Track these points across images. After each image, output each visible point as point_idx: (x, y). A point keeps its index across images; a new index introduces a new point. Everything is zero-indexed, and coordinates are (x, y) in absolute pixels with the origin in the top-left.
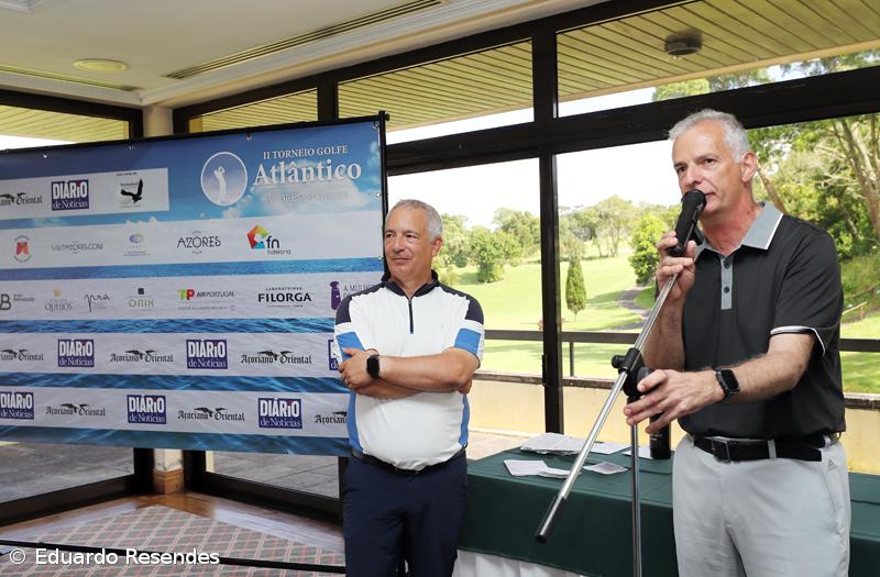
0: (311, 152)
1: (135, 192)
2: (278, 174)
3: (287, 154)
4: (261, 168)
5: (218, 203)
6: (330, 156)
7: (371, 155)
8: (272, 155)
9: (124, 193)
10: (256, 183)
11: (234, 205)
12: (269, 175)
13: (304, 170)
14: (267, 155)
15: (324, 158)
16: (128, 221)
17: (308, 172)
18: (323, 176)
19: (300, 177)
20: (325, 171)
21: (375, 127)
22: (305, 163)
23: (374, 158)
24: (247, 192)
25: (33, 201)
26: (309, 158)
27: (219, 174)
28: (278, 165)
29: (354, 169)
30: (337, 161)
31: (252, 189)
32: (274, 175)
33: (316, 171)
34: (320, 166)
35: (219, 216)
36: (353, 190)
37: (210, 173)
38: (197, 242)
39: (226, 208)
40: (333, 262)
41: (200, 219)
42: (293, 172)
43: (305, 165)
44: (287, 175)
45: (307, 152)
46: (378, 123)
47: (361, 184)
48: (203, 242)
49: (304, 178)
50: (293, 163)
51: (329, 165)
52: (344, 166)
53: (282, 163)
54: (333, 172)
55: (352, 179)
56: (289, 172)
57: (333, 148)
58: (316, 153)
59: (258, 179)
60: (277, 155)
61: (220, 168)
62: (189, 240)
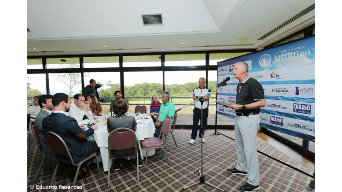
2: (281, 58)
3: (284, 51)
4: (276, 57)
5: (263, 67)
6: (299, 50)
8: (279, 53)
11: (267, 67)
12: (278, 58)
13: (289, 55)
14: (277, 53)
15: (297, 50)
17: (290, 55)
18: (295, 56)
19: (288, 57)
20: (296, 55)
22: (290, 53)
24: (271, 63)
25: (226, 70)
26: (291, 51)
27: (264, 60)
28: (281, 55)
29: (308, 52)
30: (300, 51)
31: (272, 63)
33: (293, 55)
35: (263, 70)
36: (306, 59)
37: (262, 60)
38: (257, 77)
39: (265, 68)
42: (285, 56)
44: (283, 57)
47: (310, 57)
48: (259, 77)
49: (289, 58)
50: (285, 54)
51: (298, 52)
52: (303, 52)
53: (282, 54)
54: (299, 54)
55: (306, 56)
56: (284, 56)
57: (300, 47)
58: (293, 49)
59: (275, 60)
60: (281, 52)
61: (264, 58)
62: (255, 76)
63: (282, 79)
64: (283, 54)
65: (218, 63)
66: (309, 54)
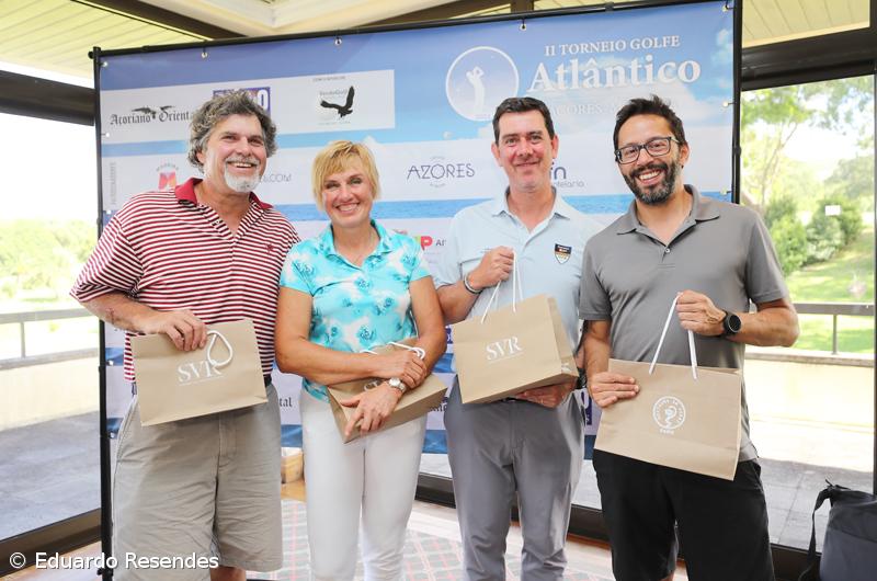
0: (621, 45)
1: (343, 103)
2: (568, 77)
3: (584, 48)
4: (541, 68)
5: (472, 118)
6: (652, 51)
7: (719, 48)
8: (558, 51)
9: (325, 104)
10: (532, 90)
12: (553, 78)
13: (609, 71)
14: (549, 51)
15: (641, 53)
17: (616, 73)
18: (639, 79)
19: (603, 80)
20: (642, 73)
21: (725, 10)
22: (612, 61)
23: (720, 53)
25: (185, 116)
26: (617, 54)
27: (475, 77)
28: (568, 64)
29: (689, 68)
30: (660, 58)
32: (561, 78)
33: (628, 73)
35: (474, 135)
36: (685, 98)
38: (438, 172)
39: (484, 124)
41: (444, 139)
42: (591, 73)
43: (610, 64)
44: (581, 77)
45: (614, 45)
46: (729, 5)
47: (698, 90)
48: (448, 171)
49: (609, 83)
50: (592, 60)
51: (648, 63)
52: (673, 65)
53: (575, 62)
54: (655, 73)
55: (685, 83)
56: (586, 74)
57: (656, 39)
58: (628, 46)
59: (537, 84)
60: (567, 49)
61: (477, 68)
62: (425, 169)
63: (581, 184)
64: (580, 62)
65: (102, 59)
66: (693, 79)
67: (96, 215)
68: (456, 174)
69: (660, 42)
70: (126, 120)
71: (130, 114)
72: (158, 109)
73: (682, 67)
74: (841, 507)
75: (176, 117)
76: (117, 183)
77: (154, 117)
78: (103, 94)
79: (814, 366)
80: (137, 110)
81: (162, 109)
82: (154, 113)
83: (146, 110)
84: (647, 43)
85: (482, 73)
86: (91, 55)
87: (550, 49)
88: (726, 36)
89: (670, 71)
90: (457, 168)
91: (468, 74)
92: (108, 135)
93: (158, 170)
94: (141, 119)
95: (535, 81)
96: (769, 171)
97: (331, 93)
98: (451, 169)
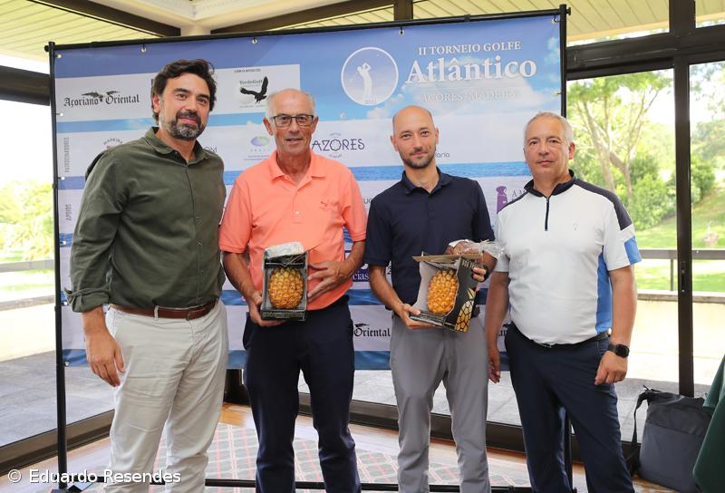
0: (476, 48)
1: (259, 90)
2: (436, 72)
3: (448, 50)
4: (416, 65)
5: (361, 102)
6: (500, 52)
7: (550, 51)
8: (429, 51)
9: (244, 91)
10: (409, 81)
12: (425, 72)
13: (468, 68)
14: (422, 51)
15: (491, 54)
16: (249, 122)
17: (473, 69)
18: (490, 74)
19: (463, 74)
20: (493, 69)
21: (554, 23)
22: (470, 60)
23: (551, 55)
24: (398, 91)
25: (127, 100)
26: (474, 54)
27: (364, 71)
28: (435, 62)
29: (528, 66)
30: (507, 58)
31: (403, 88)
32: (431, 73)
33: (482, 69)
34: (487, 63)
35: (364, 117)
36: (526, 90)
37: (352, 69)
39: (372, 108)
40: (499, 166)
41: (339, 119)
42: (454, 69)
43: (468, 63)
44: (447, 72)
45: (472, 48)
46: (558, 18)
47: (535, 83)
48: (343, 145)
49: (468, 77)
50: (454, 59)
51: (498, 62)
52: (516, 63)
53: (441, 60)
54: (502, 70)
55: (525, 77)
56: (450, 69)
57: (503, 44)
58: (482, 48)
59: (412, 77)
60: (435, 50)
61: (365, 64)
62: (326, 143)
63: (448, 156)
64: (445, 60)
65: (56, 52)
66: (532, 74)
67: (51, 181)
68: (350, 147)
69: (506, 46)
70: (78, 102)
71: (81, 98)
72: (104, 94)
73: (523, 66)
74: (655, 406)
75: (120, 101)
76: (70, 153)
77: (101, 100)
78: (58, 81)
79: (655, 302)
80: (87, 94)
81: (108, 93)
82: (101, 97)
83: (95, 95)
84: (496, 47)
85: (369, 68)
86: (47, 49)
87: (422, 50)
88: (554, 42)
89: (514, 68)
90: (350, 142)
91: (359, 69)
92: (62, 115)
93: (105, 143)
94: (89, 102)
95: (411, 74)
96: (634, 134)
97: (249, 82)
98: (346, 143)
